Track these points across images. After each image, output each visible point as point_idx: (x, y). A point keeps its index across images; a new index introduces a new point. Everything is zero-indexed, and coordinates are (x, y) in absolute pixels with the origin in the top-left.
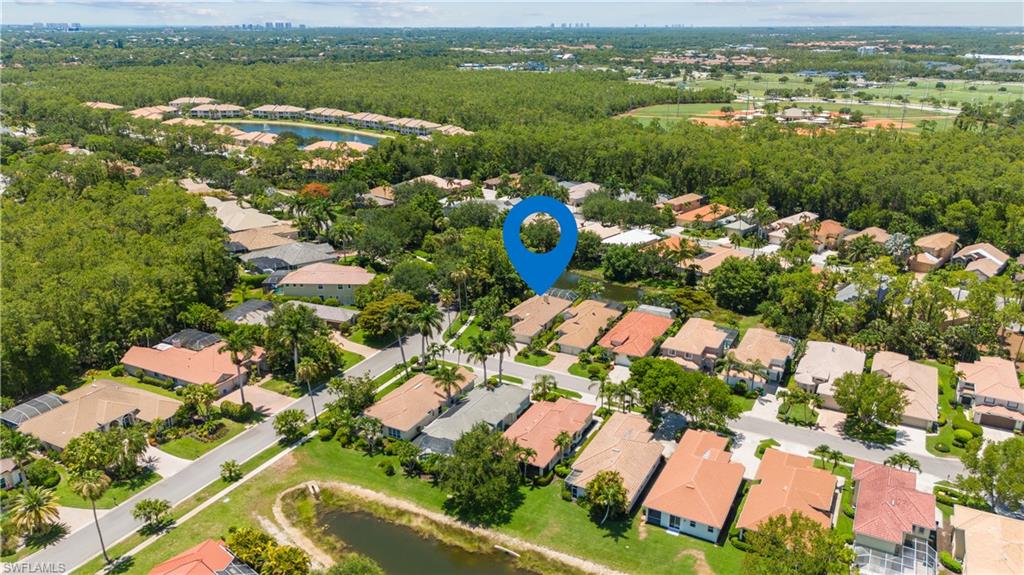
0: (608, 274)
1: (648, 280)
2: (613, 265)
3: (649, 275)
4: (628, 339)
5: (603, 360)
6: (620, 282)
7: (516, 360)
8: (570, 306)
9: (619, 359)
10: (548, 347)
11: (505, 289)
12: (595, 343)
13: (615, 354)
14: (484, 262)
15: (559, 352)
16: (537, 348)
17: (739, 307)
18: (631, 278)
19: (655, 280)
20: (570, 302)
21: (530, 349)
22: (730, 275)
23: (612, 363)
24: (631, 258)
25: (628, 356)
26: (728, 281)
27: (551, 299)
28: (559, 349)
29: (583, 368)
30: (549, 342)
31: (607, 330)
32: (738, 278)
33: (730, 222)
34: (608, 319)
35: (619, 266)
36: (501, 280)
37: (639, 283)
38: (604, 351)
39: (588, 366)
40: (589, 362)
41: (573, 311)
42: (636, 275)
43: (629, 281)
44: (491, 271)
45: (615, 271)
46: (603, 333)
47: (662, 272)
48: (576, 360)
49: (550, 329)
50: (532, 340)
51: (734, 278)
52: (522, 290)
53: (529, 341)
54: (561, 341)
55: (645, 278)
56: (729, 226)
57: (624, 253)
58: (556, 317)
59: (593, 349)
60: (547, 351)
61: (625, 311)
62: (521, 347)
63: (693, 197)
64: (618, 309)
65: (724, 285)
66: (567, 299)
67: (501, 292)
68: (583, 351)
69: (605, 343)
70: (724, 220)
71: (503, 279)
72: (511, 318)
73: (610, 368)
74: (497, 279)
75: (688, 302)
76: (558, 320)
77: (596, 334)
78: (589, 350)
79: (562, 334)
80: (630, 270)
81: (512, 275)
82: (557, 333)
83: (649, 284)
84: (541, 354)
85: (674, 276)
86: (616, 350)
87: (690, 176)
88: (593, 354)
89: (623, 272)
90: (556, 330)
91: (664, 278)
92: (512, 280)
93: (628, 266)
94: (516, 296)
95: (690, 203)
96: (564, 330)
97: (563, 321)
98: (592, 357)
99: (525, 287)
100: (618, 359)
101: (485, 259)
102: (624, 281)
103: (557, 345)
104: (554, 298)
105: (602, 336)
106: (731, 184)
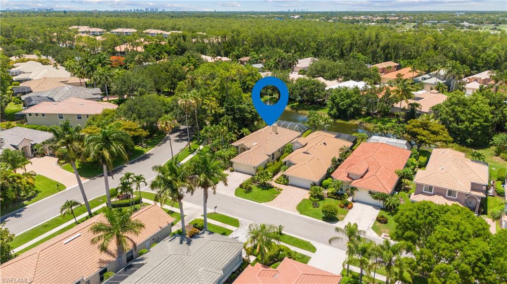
0: (332, 112)
1: (368, 118)
2: (337, 104)
3: (368, 114)
4: (367, 171)
5: (338, 196)
6: (342, 119)
7: (236, 194)
8: (298, 137)
9: (360, 195)
10: (275, 178)
11: (234, 120)
12: (328, 175)
13: (354, 189)
14: (216, 93)
15: (286, 184)
16: (262, 181)
17: (469, 140)
18: (353, 117)
19: (374, 118)
20: (299, 134)
21: (253, 181)
22: (458, 109)
23: (350, 199)
24: (353, 99)
25: (370, 193)
26: (456, 114)
27: (280, 129)
28: (286, 181)
29: (315, 205)
30: (276, 173)
31: (340, 161)
32: (467, 111)
33: (425, 79)
34: (341, 149)
35: (343, 105)
36: (231, 110)
37: (360, 120)
38: (339, 185)
39: (321, 203)
40: (321, 198)
41: (302, 141)
42: (356, 114)
43: (350, 119)
44: (221, 102)
45: (339, 110)
46: (336, 164)
47: (379, 112)
48: (306, 194)
49: (278, 160)
50: (257, 170)
51: (462, 112)
52: (253, 121)
53: (253, 171)
54: (289, 172)
55: (365, 116)
56: (425, 81)
57: (348, 94)
58: (285, 147)
59: (325, 182)
60: (273, 183)
61: (355, 142)
62: (243, 178)
63: (391, 64)
64: (348, 140)
65: (452, 119)
66: (296, 130)
67: (230, 122)
68: (314, 184)
69: (340, 175)
70: (420, 78)
71: (232, 110)
72: (237, 147)
73: (347, 206)
74: (227, 109)
75: (425, 132)
76: (288, 149)
77: (328, 165)
78: (321, 184)
79: (291, 164)
80: (352, 109)
81: (242, 106)
82: (285, 164)
83: (369, 121)
84: (265, 187)
85: (392, 115)
86: (354, 184)
87: (387, 51)
88: (326, 187)
89: (345, 111)
90: (283, 160)
91: (383, 116)
92: (242, 111)
93: (350, 105)
94: (246, 126)
95: (390, 67)
96: (293, 161)
97: (291, 151)
98: (325, 192)
99: (255, 117)
100: (358, 195)
101: (216, 90)
102: (347, 118)
103: (285, 176)
104: (283, 129)
105: (336, 167)
106: (415, 59)
